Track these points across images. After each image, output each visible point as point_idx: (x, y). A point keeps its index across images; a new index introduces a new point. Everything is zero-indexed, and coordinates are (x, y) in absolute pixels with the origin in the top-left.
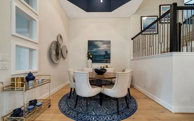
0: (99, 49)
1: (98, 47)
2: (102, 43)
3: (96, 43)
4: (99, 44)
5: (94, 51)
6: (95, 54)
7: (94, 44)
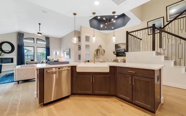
0: (121, 48)
1: (120, 47)
2: (122, 45)
3: (119, 45)
4: (121, 45)
5: (118, 50)
6: (118, 51)
7: (118, 46)
